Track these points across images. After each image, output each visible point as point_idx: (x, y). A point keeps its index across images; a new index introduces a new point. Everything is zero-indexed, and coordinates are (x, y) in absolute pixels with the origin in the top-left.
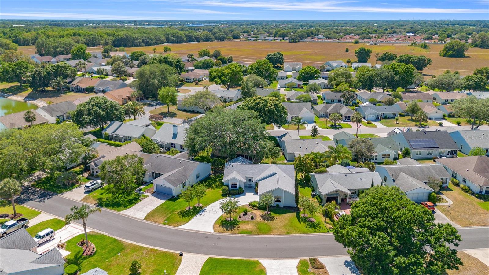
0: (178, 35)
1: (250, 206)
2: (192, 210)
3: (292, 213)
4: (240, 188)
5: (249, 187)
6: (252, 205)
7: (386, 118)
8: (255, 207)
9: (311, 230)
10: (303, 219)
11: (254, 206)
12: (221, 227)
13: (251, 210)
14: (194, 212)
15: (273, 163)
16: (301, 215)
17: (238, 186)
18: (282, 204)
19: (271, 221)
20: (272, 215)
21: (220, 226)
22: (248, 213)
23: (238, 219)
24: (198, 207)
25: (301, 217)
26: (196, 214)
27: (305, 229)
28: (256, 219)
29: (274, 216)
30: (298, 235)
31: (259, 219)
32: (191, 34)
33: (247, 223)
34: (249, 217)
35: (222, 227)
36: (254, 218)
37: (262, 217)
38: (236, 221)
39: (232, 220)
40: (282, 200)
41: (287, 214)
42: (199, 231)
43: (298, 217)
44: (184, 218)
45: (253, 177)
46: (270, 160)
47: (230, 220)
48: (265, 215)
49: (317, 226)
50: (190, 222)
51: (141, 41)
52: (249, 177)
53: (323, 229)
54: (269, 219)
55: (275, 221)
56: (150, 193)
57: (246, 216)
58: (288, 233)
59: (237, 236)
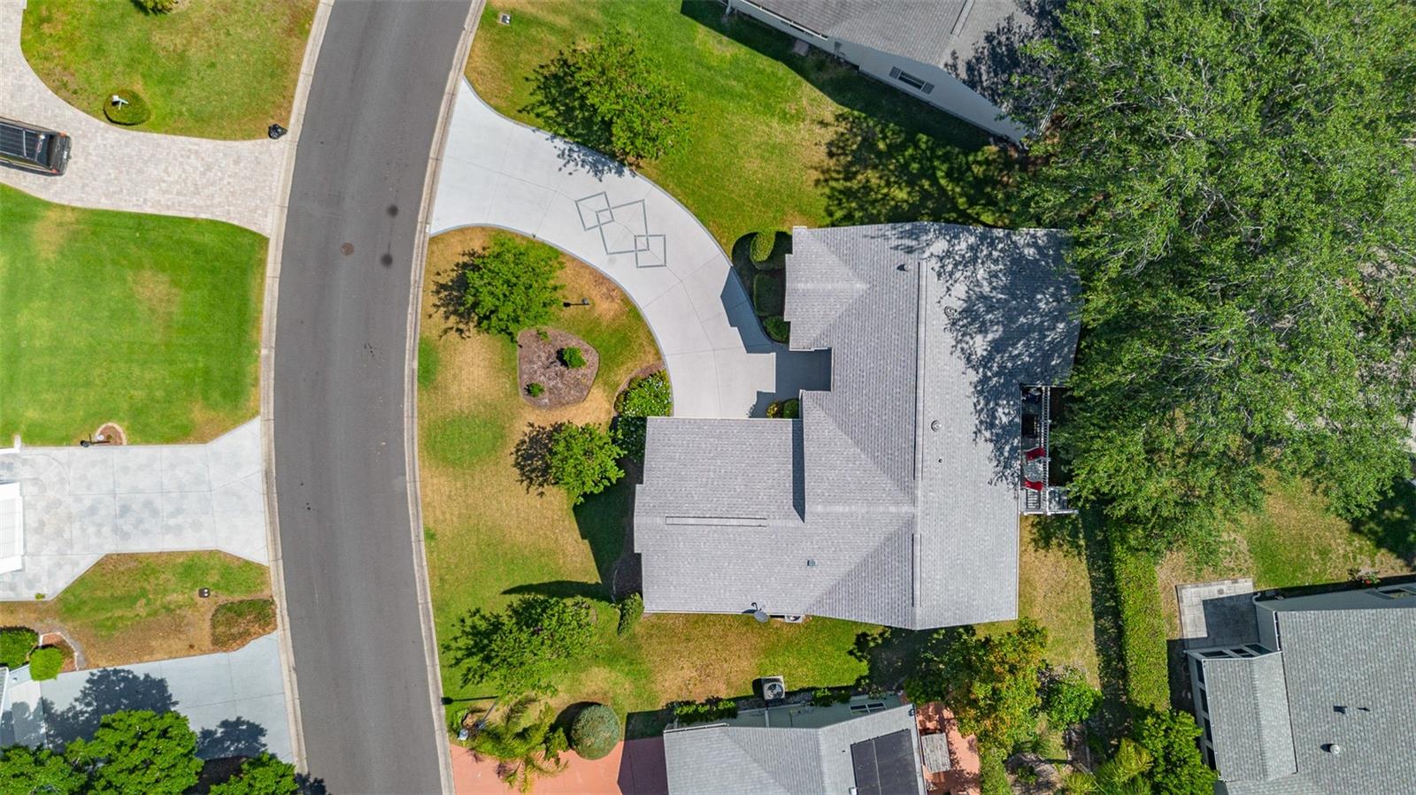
9: (457, 632)
23: (525, 331)
28: (537, 406)
31: (531, 418)
34: (547, 374)
36: (543, 399)
37: (555, 431)
42: (435, 174)
49: (484, 660)
53: (466, 680)
54: (537, 463)
58: (430, 536)
59: (408, 330)
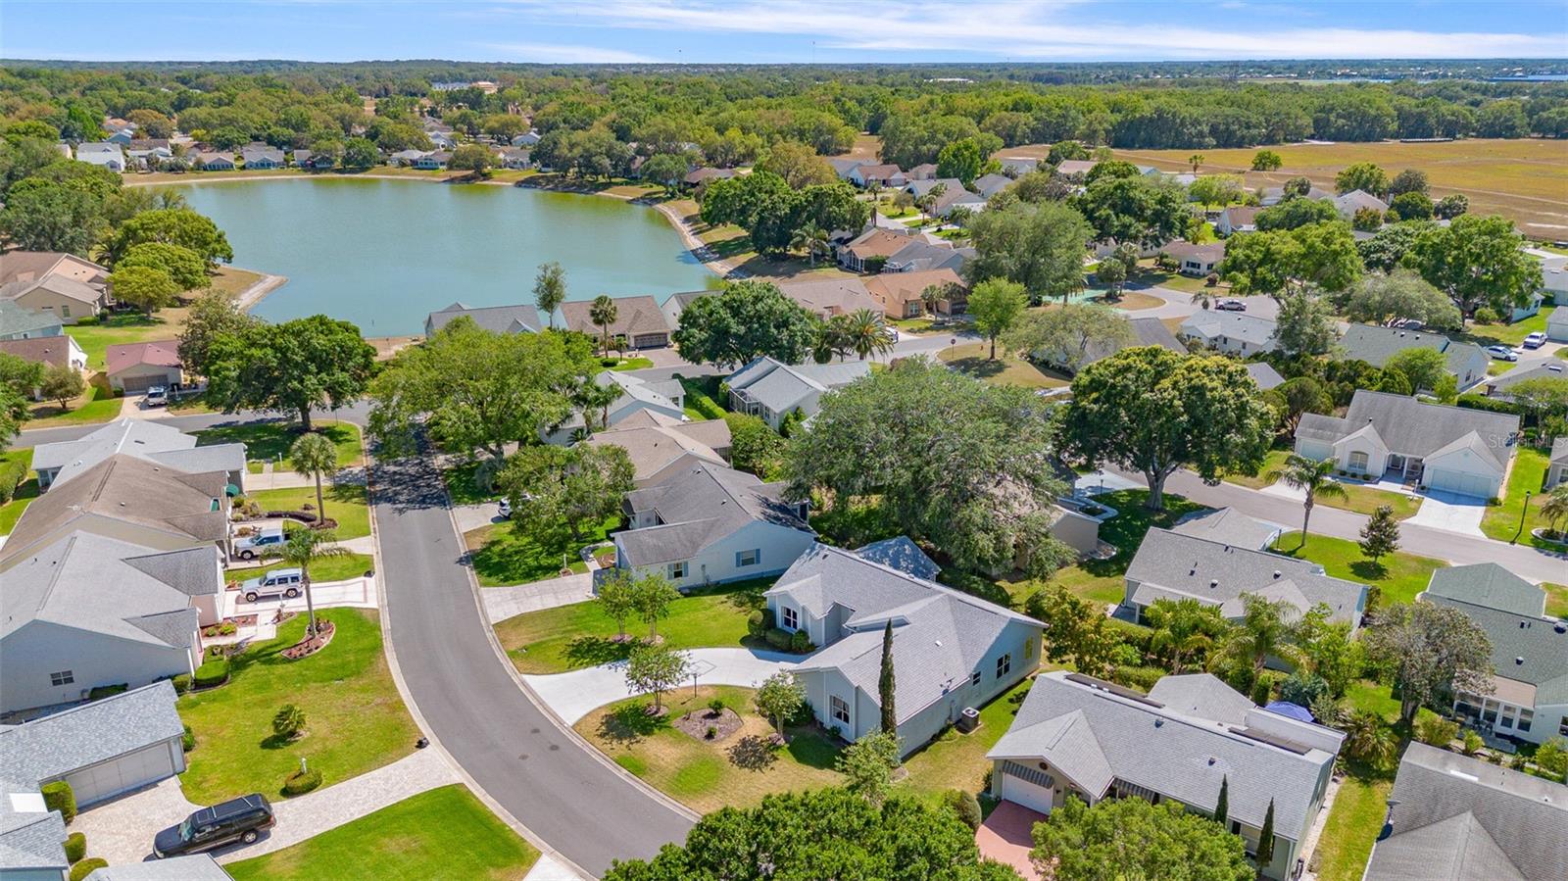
0: (1364, 114)
2: (614, 647)
4: (804, 633)
12: (603, 720)
13: (751, 711)
14: (612, 655)
17: (800, 623)
18: (849, 732)
19: (745, 770)
20: (777, 753)
21: (604, 717)
22: (726, 715)
23: (674, 721)
26: (604, 662)
28: (720, 740)
29: (777, 759)
31: (724, 746)
32: (1424, 109)
33: (681, 740)
34: (710, 725)
35: (605, 723)
36: (720, 735)
37: (743, 744)
38: (663, 721)
39: (658, 715)
40: (852, 719)
44: (564, 659)
45: (855, 612)
47: (657, 712)
48: (756, 744)
50: (566, 675)
51: (1206, 129)
52: (845, 608)
54: (752, 759)
55: (755, 775)
56: (599, 565)
57: (707, 721)
59: (602, 763)
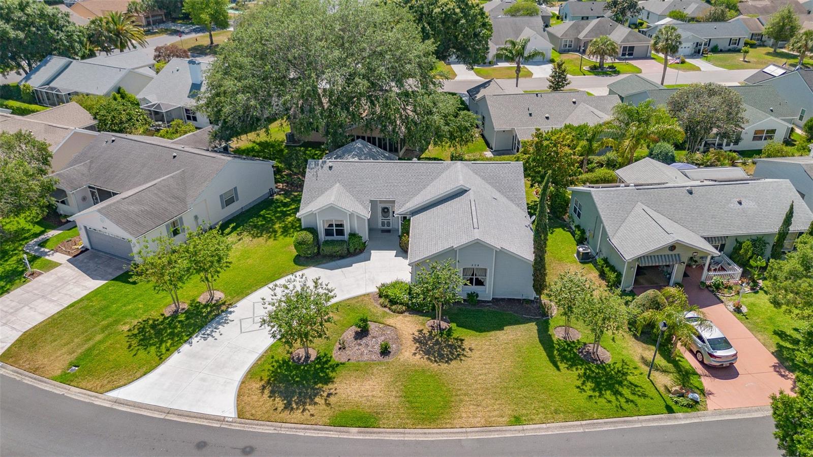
1: (382, 300)
2: (182, 317)
3: (522, 326)
4: (353, 235)
5: (384, 231)
6: (387, 296)
7: (715, 50)
8: (396, 303)
9: (602, 401)
10: (564, 350)
11: (393, 302)
12: (267, 392)
13: (385, 315)
14: (189, 325)
15: (453, 158)
16: (557, 334)
17: (347, 229)
18: (486, 293)
19: (453, 363)
20: (455, 335)
21: (264, 387)
22: (372, 326)
23: (337, 356)
24: (206, 306)
25: (555, 339)
26: (190, 336)
27: (581, 399)
28: (399, 351)
29: (462, 340)
30: (554, 429)
31: (408, 354)
33: (363, 369)
34: (373, 343)
35: (272, 394)
36: (393, 347)
37: (420, 342)
38: (326, 362)
39: (313, 358)
40: (489, 280)
41: (508, 329)
42: (181, 414)
43: (546, 340)
44: (142, 354)
45: (394, 202)
46: (447, 150)
47: (308, 357)
48: (431, 337)
49: (620, 383)
50: (162, 368)
52: (381, 202)
53: (644, 396)
54: (446, 351)
55: (467, 363)
56: (69, 253)
57: (364, 340)
58: (517, 420)
59: (320, 435)
